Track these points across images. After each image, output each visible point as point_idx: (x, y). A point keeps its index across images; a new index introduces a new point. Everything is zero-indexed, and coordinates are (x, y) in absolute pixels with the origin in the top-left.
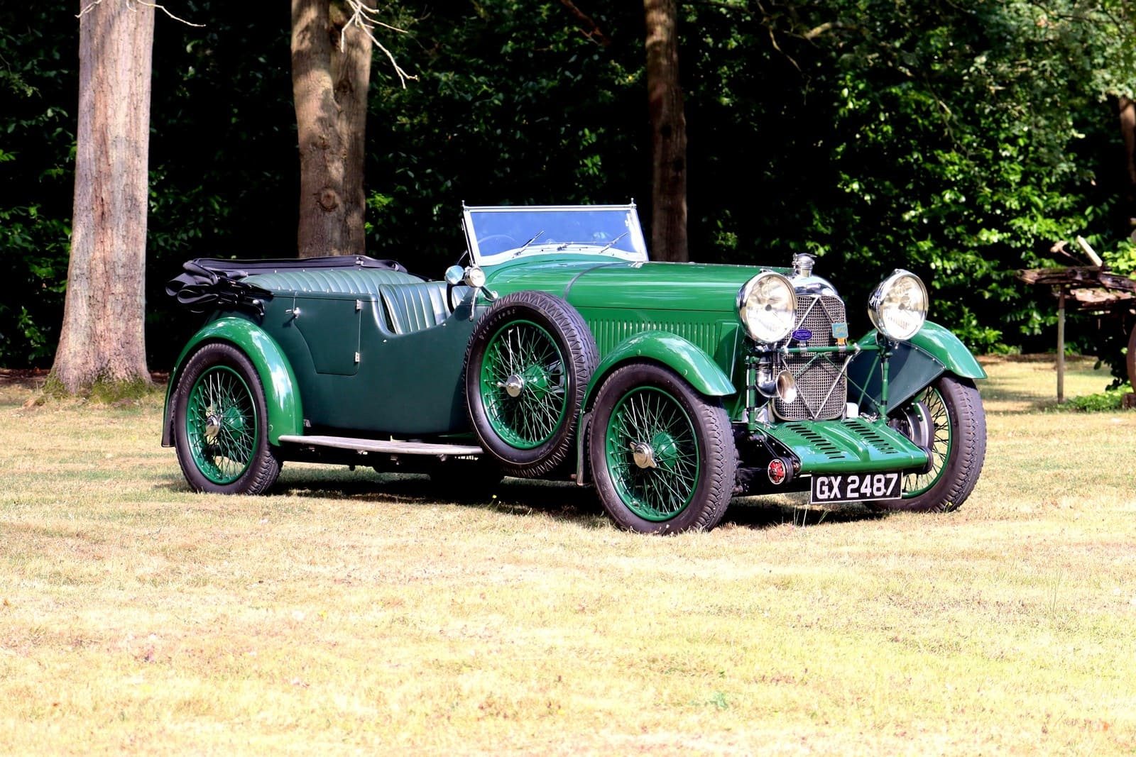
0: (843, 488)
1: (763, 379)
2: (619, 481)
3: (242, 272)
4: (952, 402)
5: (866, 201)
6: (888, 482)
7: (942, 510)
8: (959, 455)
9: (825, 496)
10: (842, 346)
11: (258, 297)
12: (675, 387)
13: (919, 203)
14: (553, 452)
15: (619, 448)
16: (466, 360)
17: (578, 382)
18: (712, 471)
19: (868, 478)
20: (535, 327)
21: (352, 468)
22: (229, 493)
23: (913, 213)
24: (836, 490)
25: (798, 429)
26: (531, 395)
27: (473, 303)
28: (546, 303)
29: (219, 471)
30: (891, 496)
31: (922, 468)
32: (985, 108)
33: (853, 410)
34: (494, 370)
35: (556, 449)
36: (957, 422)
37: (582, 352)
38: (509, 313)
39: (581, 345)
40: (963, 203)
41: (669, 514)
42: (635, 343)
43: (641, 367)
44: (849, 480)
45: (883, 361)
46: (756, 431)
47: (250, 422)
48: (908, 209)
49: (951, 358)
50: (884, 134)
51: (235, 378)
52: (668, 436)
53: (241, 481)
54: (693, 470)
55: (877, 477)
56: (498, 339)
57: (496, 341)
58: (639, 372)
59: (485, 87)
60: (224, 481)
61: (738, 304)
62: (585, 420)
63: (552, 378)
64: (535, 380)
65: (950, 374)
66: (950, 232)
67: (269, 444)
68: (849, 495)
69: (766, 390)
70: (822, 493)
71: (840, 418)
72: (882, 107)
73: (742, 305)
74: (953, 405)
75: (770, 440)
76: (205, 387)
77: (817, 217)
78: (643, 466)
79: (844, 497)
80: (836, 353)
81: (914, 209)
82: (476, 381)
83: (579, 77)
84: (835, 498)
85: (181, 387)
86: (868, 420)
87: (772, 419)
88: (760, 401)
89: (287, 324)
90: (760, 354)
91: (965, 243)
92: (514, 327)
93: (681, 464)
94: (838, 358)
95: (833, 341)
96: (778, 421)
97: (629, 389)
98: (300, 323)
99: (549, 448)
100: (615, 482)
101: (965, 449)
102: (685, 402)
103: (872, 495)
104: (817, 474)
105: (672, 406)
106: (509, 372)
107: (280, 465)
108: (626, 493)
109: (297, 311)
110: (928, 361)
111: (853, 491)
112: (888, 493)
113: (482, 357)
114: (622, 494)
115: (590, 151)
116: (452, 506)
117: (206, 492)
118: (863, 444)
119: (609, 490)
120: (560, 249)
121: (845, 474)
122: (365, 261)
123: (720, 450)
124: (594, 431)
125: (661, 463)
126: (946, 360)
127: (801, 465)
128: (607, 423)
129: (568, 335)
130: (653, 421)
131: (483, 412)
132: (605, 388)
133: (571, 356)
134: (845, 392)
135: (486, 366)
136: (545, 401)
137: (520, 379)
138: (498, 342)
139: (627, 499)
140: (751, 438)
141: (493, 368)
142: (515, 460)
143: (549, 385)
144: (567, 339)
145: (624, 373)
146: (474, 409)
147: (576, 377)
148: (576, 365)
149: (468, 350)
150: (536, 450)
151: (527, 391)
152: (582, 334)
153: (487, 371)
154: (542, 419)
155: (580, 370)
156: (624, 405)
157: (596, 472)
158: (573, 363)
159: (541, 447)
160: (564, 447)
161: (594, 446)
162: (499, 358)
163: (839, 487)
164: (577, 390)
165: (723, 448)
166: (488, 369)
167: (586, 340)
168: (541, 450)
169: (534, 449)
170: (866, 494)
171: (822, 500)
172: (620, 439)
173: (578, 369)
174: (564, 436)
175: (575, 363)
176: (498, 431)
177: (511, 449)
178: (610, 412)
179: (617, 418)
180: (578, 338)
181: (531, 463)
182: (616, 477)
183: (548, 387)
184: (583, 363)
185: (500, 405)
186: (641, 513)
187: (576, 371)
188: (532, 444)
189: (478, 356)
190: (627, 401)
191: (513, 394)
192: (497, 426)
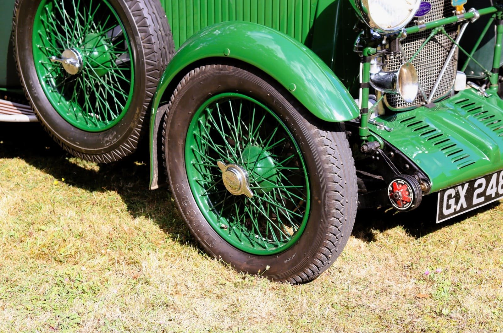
0: (469, 195)
1: (376, 71)
2: (203, 195)
9: (451, 211)
10: (459, 16)
12: (277, 102)
14: (121, 142)
16: (15, 21)
17: (147, 67)
19: (494, 177)
24: (462, 200)
25: (412, 122)
26: (91, 72)
34: (48, 34)
35: (124, 139)
37: (151, 30)
39: (149, 21)
43: (230, 69)
44: (476, 186)
45: (496, 22)
46: (369, 136)
52: (267, 154)
57: (47, 3)
58: (227, 75)
62: (157, 113)
64: (96, 53)
68: (476, 201)
69: (380, 84)
70: (449, 207)
71: (450, 94)
79: (470, 205)
82: (27, 47)
84: (462, 209)
86: (479, 93)
96: (389, 114)
97: (215, 94)
99: (116, 137)
103: (498, 195)
104: (444, 188)
105: (272, 123)
106: (65, 41)
114: (206, 212)
118: (492, 140)
119: (189, 206)
121: (472, 179)
124: (170, 136)
125: (258, 190)
127: (431, 184)
128: (186, 128)
129: (132, 9)
130: (246, 133)
131: (39, 82)
132: (183, 88)
133: (138, 35)
134: (456, 63)
135: (38, 30)
136: (108, 77)
137: (77, 54)
138: (51, 4)
139: (212, 217)
140: (365, 148)
141: (47, 32)
142: (78, 143)
143: (113, 59)
144: (131, 13)
145: (208, 74)
146: (27, 78)
147: (145, 60)
148: (144, 46)
149: (16, 9)
150: (101, 134)
151: (86, 68)
152: (150, 6)
153: (40, 35)
154: (106, 98)
155: (149, 52)
156: (208, 110)
157: (174, 184)
158: (141, 44)
159: (107, 133)
160: (134, 138)
161: (170, 153)
162: (51, 20)
163: (465, 196)
164: (147, 76)
165: (344, 185)
166: (41, 33)
167: (154, 14)
168: (107, 137)
169: (99, 134)
170: (491, 195)
171: (448, 216)
172: (203, 146)
173: (147, 51)
174: (134, 126)
175: (142, 44)
176: (57, 105)
177: (73, 129)
178: (190, 116)
179: (199, 123)
180: (145, 13)
181: (96, 149)
182: (198, 192)
183: (111, 61)
184: (153, 44)
185: (57, 72)
186: (231, 238)
187: (144, 53)
188: (96, 126)
189: (28, 18)
190: (212, 106)
191: (71, 71)
192: (55, 99)
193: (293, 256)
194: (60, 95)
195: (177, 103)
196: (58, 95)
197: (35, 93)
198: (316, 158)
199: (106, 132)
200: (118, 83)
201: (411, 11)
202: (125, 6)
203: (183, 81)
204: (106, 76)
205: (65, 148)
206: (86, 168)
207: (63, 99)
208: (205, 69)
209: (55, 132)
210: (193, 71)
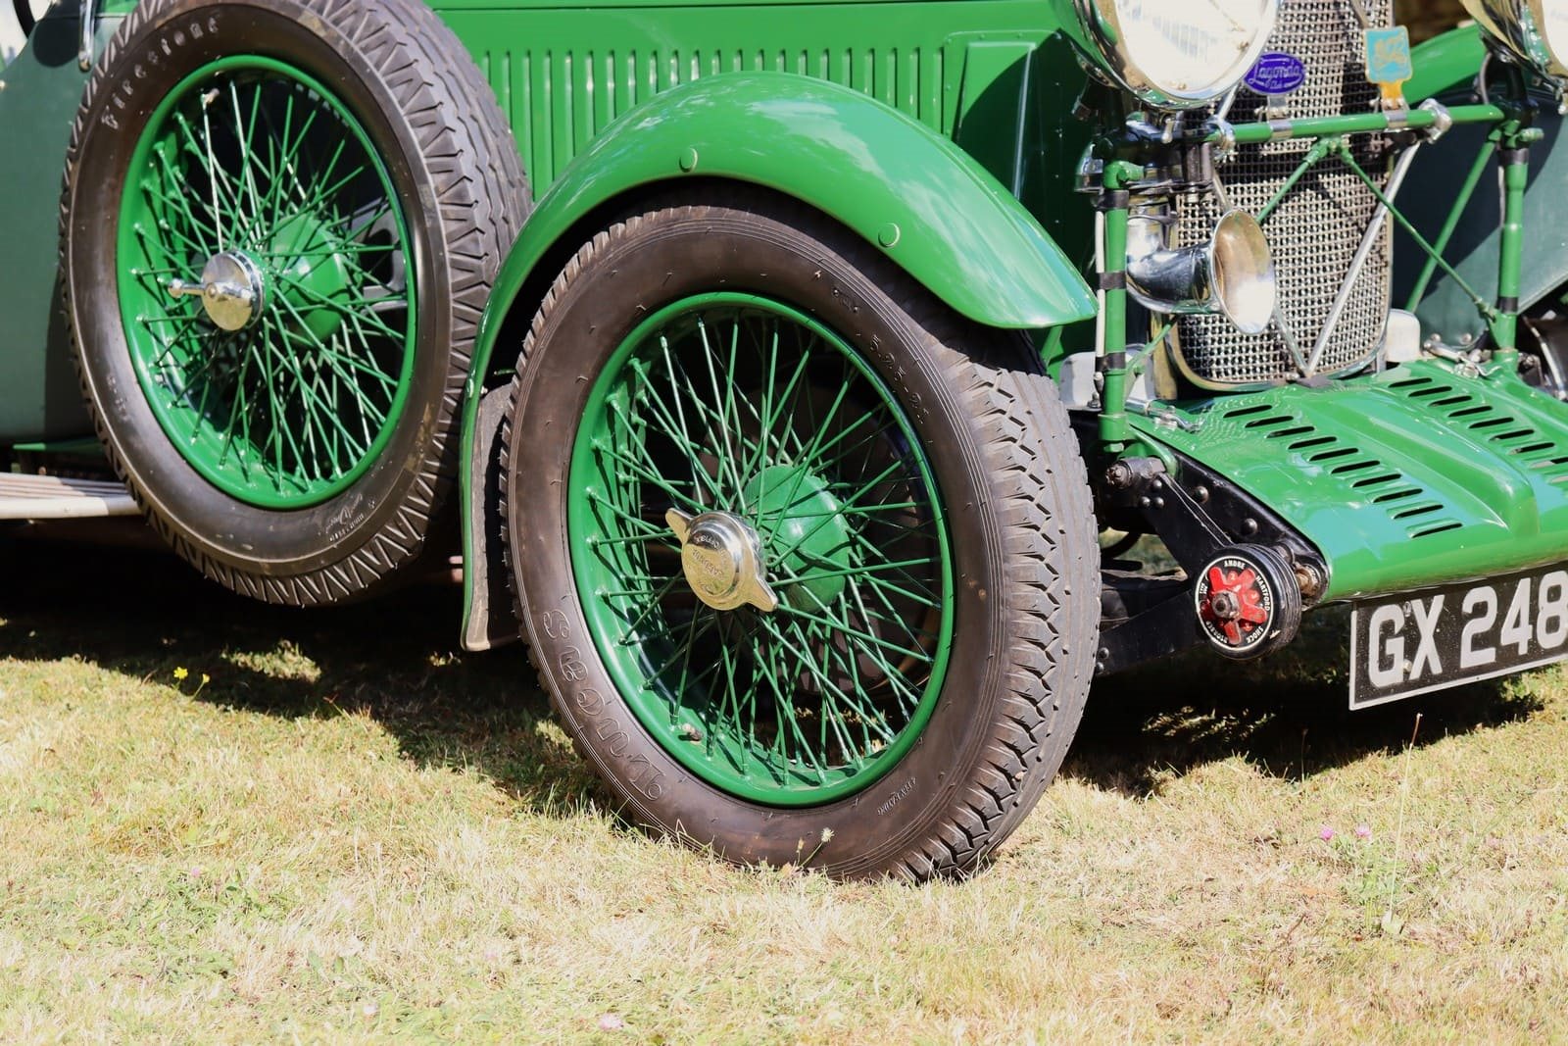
0: (1447, 641)
1: (1144, 246)
2: (627, 643)
9: (1393, 676)
10: (1391, 113)
12: (846, 294)
14: (376, 525)
15: (620, 521)
16: (66, 202)
17: (453, 277)
18: (1009, 630)
19: (1524, 586)
20: (294, 81)
24: (1427, 648)
25: (1261, 418)
26: (288, 319)
34: (165, 235)
35: (388, 513)
37: (465, 165)
38: (197, 33)
39: (459, 140)
41: (832, 781)
43: (699, 216)
44: (1467, 608)
45: (1503, 157)
46: (1131, 443)
52: (818, 484)
54: (923, 619)
55: (1548, 583)
56: (169, 126)
57: (161, 135)
58: (692, 239)
62: (489, 411)
63: (366, 261)
64: (304, 267)
68: (1469, 658)
69: (1160, 289)
70: (1385, 662)
71: (1371, 367)
75: (1192, 473)
78: (722, 603)
79: (1452, 668)
80: (1366, 139)
82: (102, 275)
84: (1427, 677)
86: (1457, 365)
87: (1169, 390)
90: (1146, 152)
92: (219, 83)
95: (1358, 93)
97: (655, 304)
99: (362, 508)
100: (610, 647)
102: (888, 357)
103: (1535, 649)
104: (1372, 597)
105: (832, 370)
106: (211, 241)
108: (651, 688)
111: (1479, 642)
113: (117, 188)
114: (637, 692)
118: (1506, 473)
119: (584, 677)
121: (1455, 586)
124: (523, 461)
125: (792, 591)
127: (1330, 570)
128: (570, 432)
129: (408, 105)
130: (752, 427)
131: (134, 379)
132: (558, 304)
133: (426, 182)
134: (1388, 272)
135: (134, 223)
136: (341, 341)
137: (248, 267)
138: (172, 139)
139: (655, 708)
140: (1120, 471)
141: (160, 230)
142: (250, 548)
143: (355, 283)
144: (406, 119)
145: (634, 243)
146: (101, 371)
147: (448, 256)
148: (444, 213)
149: (70, 167)
150: (318, 510)
151: (274, 309)
152: (462, 98)
153: (140, 237)
154: (335, 406)
155: (460, 230)
156: (635, 363)
157: (538, 609)
158: (434, 207)
159: (335, 505)
160: (417, 507)
161: (523, 516)
162: (175, 193)
163: (1435, 636)
164: (452, 304)
165: (1055, 536)
166: (142, 232)
167: (475, 120)
168: (337, 515)
169: (311, 510)
170: (1516, 646)
171: (1386, 691)
172: (622, 489)
173: (454, 226)
174: (415, 467)
175: (439, 207)
176: (188, 444)
177: (234, 507)
178: (581, 388)
179: (609, 410)
180: (448, 115)
181: (302, 558)
182: (611, 632)
183: (348, 290)
184: (470, 206)
185: (189, 354)
186: (715, 767)
187: (444, 233)
188: (303, 490)
189: (104, 187)
190: (647, 349)
191: (231, 320)
192: (183, 427)
193: (904, 786)
194: (196, 415)
195: (543, 352)
196: (191, 416)
197: (124, 413)
198: (968, 450)
199: (332, 501)
200: (370, 354)
201: (1244, 48)
202: (389, 100)
203: (560, 282)
204: (334, 338)
205: (211, 572)
206: (280, 676)
207: (206, 426)
208: (624, 232)
209: (183, 525)
210: (589, 245)
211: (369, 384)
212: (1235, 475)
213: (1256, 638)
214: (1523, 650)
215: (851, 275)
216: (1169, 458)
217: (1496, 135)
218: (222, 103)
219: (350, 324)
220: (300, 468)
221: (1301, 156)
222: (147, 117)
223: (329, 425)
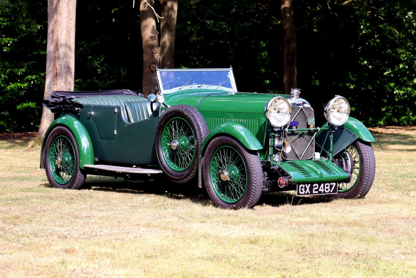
0: (311, 189)
1: (277, 143)
2: (216, 186)
3: (73, 97)
4: (361, 152)
5: (370, 68)
6: (331, 186)
7: (357, 198)
8: (364, 175)
9: (303, 193)
10: (312, 128)
11: (78, 107)
12: (237, 146)
13: (390, 69)
14: (190, 173)
15: (216, 172)
16: (156, 134)
17: (199, 144)
18: (252, 182)
19: (322, 185)
20: (183, 120)
21: (116, 178)
22: (64, 188)
23: (387, 72)
24: (308, 190)
26: (181, 148)
27: (160, 110)
28: (187, 110)
29: (62, 179)
30: (332, 192)
31: (347, 180)
32: (412, 32)
33: (318, 155)
34: (167, 138)
35: (191, 172)
36: (363, 160)
37: (202, 131)
38: (172, 114)
39: (201, 128)
40: (407, 69)
41: (236, 200)
42: (223, 127)
43: (223, 137)
44: (314, 186)
45: (330, 134)
46: (273, 165)
47: (73, 159)
48: (386, 71)
49: (360, 133)
50: (377, 43)
51: (67, 141)
52: (235, 167)
53: (69, 183)
54: (245, 181)
55: (326, 184)
56: (168, 125)
58: (223, 140)
59: (224, 26)
60: (63, 183)
61: (265, 110)
63: (190, 142)
64: (183, 142)
65: (360, 140)
66: (402, 79)
67: (80, 168)
68: (314, 192)
69: (278, 147)
70: (302, 191)
71: (312, 159)
72: (376, 32)
73: (267, 111)
74: (361, 154)
75: (280, 168)
76: (56, 145)
77: (350, 74)
78: (225, 180)
79: (311, 193)
80: (310, 131)
81: (388, 71)
82: (159, 143)
83: (259, 22)
84: (308, 194)
85: (47, 144)
86: (324, 160)
87: (281, 160)
88: (275, 152)
89: (89, 118)
90: (275, 132)
91: (407, 84)
92: (175, 120)
93: (240, 179)
94: (310, 133)
95: (308, 126)
96: (284, 161)
97: (219, 147)
98: (94, 117)
99: (188, 171)
100: (214, 186)
101: (366, 172)
103: (324, 192)
104: (299, 183)
105: (236, 154)
106: (173, 139)
107: (85, 177)
108: (218, 191)
109: (93, 113)
110: (350, 134)
111: (315, 190)
112: (331, 191)
114: (217, 191)
115: (264, 49)
116: (152, 195)
117: (56, 187)
118: (320, 171)
119: (211, 190)
120: (199, 87)
121: (312, 183)
122: (128, 92)
123: (255, 173)
124: (205, 165)
125: (232, 179)
126: (359, 134)
127: (292, 179)
128: (210, 161)
131: (163, 156)
133: (197, 132)
134: (314, 148)
135: (164, 137)
136: (187, 151)
137: (177, 142)
138: (169, 127)
139: (218, 194)
140: (271, 168)
142: (175, 176)
144: (195, 125)
145: (217, 140)
146: (159, 154)
147: (199, 141)
149: (157, 130)
150: (183, 172)
151: (179, 147)
152: (202, 123)
154: (186, 159)
156: (217, 154)
157: (206, 182)
160: (194, 171)
161: (205, 171)
162: (169, 133)
164: (199, 147)
165: (257, 172)
167: (203, 125)
168: (186, 172)
171: (302, 195)
172: (216, 168)
173: (200, 138)
174: (194, 166)
175: (198, 135)
176: (169, 164)
177: (174, 171)
178: (211, 156)
179: (215, 159)
180: (200, 125)
181: (181, 177)
182: (214, 184)
183: (188, 145)
184: (202, 135)
185: (169, 153)
186: (224, 199)
188: (182, 169)
189: (161, 132)
190: (218, 152)
191: (174, 148)
192: (168, 162)
193: (242, 200)
195: (207, 152)
196: (169, 160)
197: (161, 160)
199: (185, 170)
200: (190, 153)
202: (193, 123)
203: (210, 144)
205: (171, 180)
207: (171, 162)
209: (167, 174)
210: (213, 140)
211: (190, 157)
212: (284, 169)
213: (283, 186)
214: (322, 192)
215: (238, 144)
216: (278, 167)
217: (329, 131)
218: (175, 122)
219: (188, 149)
220: (182, 167)
221: (299, 133)
222: (166, 124)
223: (185, 162)
